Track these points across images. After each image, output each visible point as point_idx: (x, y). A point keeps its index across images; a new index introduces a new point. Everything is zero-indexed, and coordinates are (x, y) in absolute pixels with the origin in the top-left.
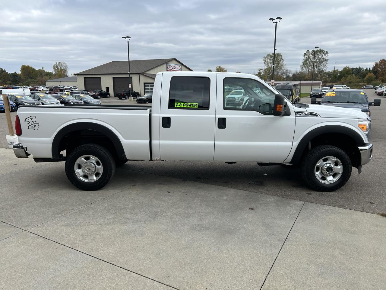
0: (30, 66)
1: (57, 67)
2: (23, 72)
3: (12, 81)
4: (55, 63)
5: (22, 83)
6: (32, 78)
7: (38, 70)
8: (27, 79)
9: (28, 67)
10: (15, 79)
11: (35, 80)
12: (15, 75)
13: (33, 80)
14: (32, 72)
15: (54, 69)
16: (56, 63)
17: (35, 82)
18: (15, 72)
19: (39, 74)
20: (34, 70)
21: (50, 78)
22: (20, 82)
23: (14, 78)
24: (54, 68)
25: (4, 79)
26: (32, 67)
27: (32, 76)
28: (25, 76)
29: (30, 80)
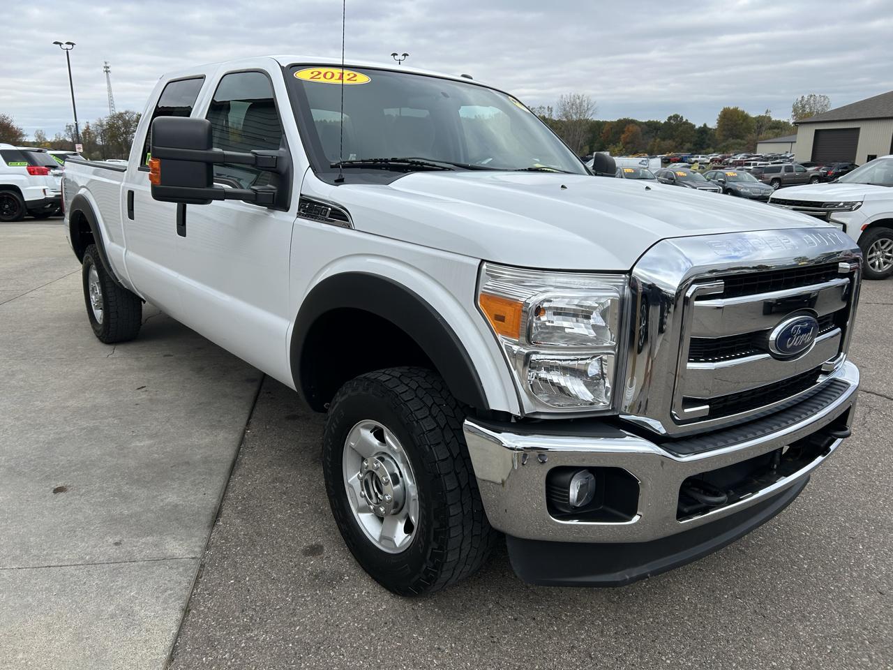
0: (740, 109)
1: (803, 107)
2: (721, 123)
3: (695, 145)
4: (800, 99)
5: (714, 148)
6: (737, 137)
7: (755, 118)
8: (726, 138)
9: (736, 110)
10: (703, 139)
11: (743, 142)
12: (704, 130)
13: (739, 140)
14: (741, 121)
15: (793, 114)
16: (803, 97)
17: (740, 145)
18: (705, 125)
19: (756, 128)
20: (745, 117)
21: (777, 135)
22: (708, 147)
23: (699, 137)
24: (795, 110)
25: (680, 141)
26: (743, 112)
27: (740, 132)
28: (724, 133)
29: (731, 141)
